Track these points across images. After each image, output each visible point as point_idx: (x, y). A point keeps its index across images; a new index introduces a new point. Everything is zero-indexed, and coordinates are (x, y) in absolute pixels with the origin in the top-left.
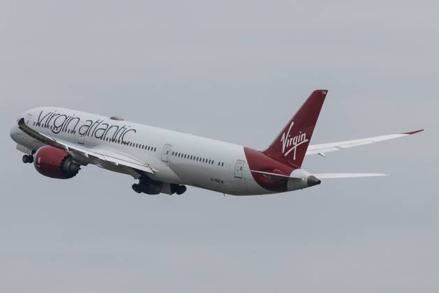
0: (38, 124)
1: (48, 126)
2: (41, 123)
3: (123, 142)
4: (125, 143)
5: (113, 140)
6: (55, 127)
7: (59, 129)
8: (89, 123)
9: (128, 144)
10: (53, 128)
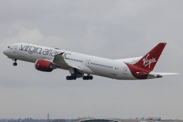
0: (22, 50)
1: (27, 51)
2: (23, 49)
3: (65, 58)
4: (67, 59)
6: (30, 51)
7: (32, 52)
8: (47, 51)
9: (68, 59)
10: (29, 52)
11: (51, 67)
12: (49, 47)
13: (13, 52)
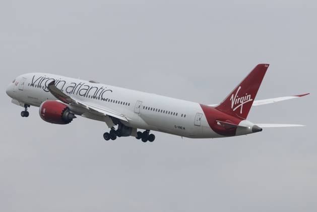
0: (32, 85)
1: (40, 87)
2: (35, 84)
3: (102, 99)
4: (104, 100)
5: (94, 97)
6: (46, 87)
8: (74, 85)
9: (106, 100)
10: (44, 88)
11: (67, 114)
12: (80, 79)
13: (19, 89)
